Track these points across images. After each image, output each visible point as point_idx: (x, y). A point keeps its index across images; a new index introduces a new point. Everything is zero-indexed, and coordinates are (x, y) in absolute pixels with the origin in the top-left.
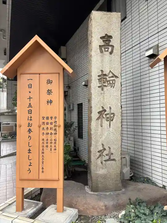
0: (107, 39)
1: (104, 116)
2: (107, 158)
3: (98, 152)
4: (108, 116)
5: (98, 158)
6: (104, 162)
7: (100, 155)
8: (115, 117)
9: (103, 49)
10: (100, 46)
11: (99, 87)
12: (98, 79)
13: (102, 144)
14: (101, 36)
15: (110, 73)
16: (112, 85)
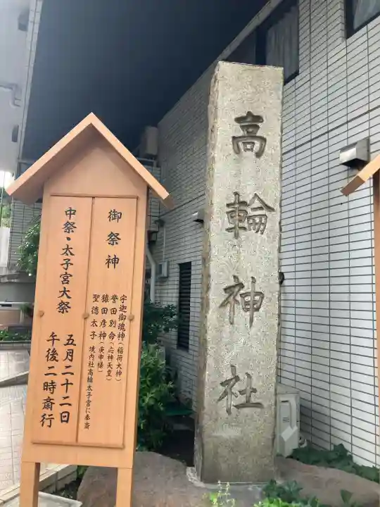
0: (250, 122)
1: (239, 298)
2: (242, 399)
3: (222, 384)
4: (247, 299)
5: (221, 399)
7: (225, 393)
8: (264, 302)
9: (240, 144)
10: (234, 138)
11: (229, 230)
12: (228, 213)
13: (232, 366)
14: (237, 116)
15: (256, 201)
16: (260, 227)
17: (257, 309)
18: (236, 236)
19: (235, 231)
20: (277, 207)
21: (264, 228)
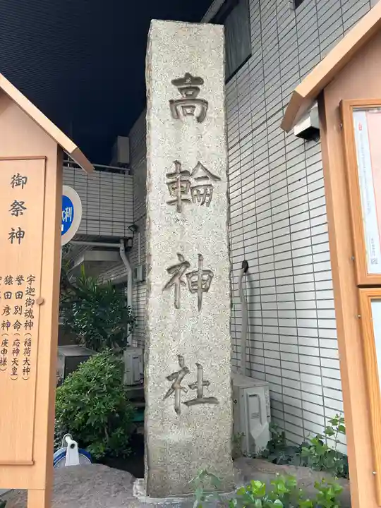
0: (189, 85)
1: (185, 279)
2: (193, 394)
3: (168, 378)
4: (195, 278)
5: (167, 396)
6: (183, 408)
7: (173, 388)
8: (214, 281)
9: (179, 108)
10: (171, 102)
11: (170, 203)
12: (168, 184)
13: (179, 356)
14: (174, 78)
15: (200, 170)
16: (206, 199)
17: (206, 290)
18: (179, 209)
19: (177, 204)
20: (223, 176)
21: (210, 200)
